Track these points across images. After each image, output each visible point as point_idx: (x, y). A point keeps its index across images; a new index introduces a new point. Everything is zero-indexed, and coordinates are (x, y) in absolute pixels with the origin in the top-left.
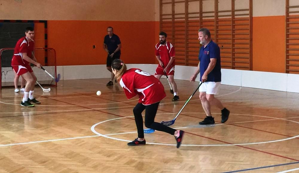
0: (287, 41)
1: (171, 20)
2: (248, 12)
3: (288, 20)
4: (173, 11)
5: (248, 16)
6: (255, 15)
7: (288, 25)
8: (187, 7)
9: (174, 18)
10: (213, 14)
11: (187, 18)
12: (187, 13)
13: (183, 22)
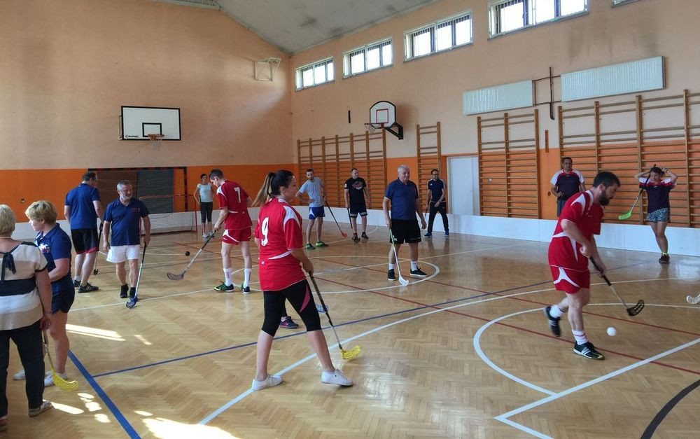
1: (309, 162)
2: (382, 154)
3: (419, 161)
5: (382, 158)
6: (388, 156)
7: (419, 166)
8: (324, 150)
9: (311, 160)
10: (349, 156)
11: (324, 160)
12: (324, 156)
13: (320, 164)
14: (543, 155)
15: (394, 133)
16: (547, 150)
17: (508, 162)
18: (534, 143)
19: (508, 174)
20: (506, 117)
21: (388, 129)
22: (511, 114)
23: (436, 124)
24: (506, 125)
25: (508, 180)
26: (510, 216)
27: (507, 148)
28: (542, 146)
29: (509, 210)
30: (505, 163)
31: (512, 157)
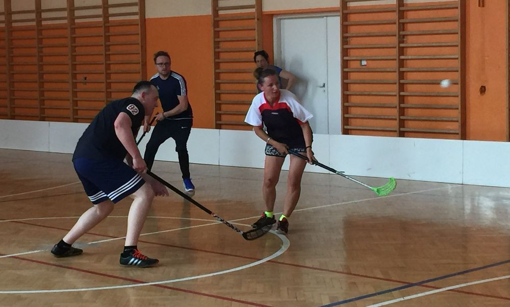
0: (217, 65)
2: (136, 9)
3: (216, 24)
5: (137, 17)
6: (149, 15)
7: (217, 34)
8: (8, 0)
10: (65, 14)
11: (9, 21)
12: (9, 13)
14: (474, 13)
16: (482, 1)
17: (402, 26)
19: (402, 51)
25: (402, 63)
26: (402, 134)
29: (402, 123)
30: (395, 28)
31: (411, 16)
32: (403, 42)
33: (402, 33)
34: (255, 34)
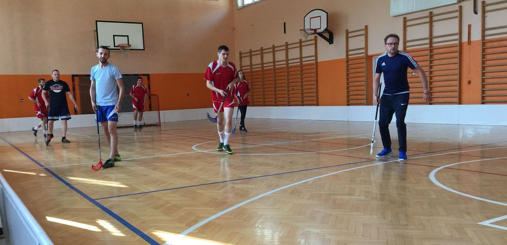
0: (348, 79)
1: (249, 70)
2: (314, 58)
3: (347, 62)
4: (251, 63)
5: (314, 62)
6: (319, 60)
7: (348, 66)
8: (262, 59)
9: (252, 68)
10: (284, 62)
11: (263, 67)
12: (262, 64)
13: (259, 71)
14: (466, 48)
15: (325, 38)
16: (469, 42)
17: (431, 56)
18: (457, 37)
20: (431, 15)
21: (320, 34)
22: (435, 12)
23: (364, 28)
24: (431, 23)
27: (431, 43)
28: (465, 39)
30: (428, 58)
31: (435, 51)
32: (432, 63)
33: (431, 59)
34: (364, 65)
